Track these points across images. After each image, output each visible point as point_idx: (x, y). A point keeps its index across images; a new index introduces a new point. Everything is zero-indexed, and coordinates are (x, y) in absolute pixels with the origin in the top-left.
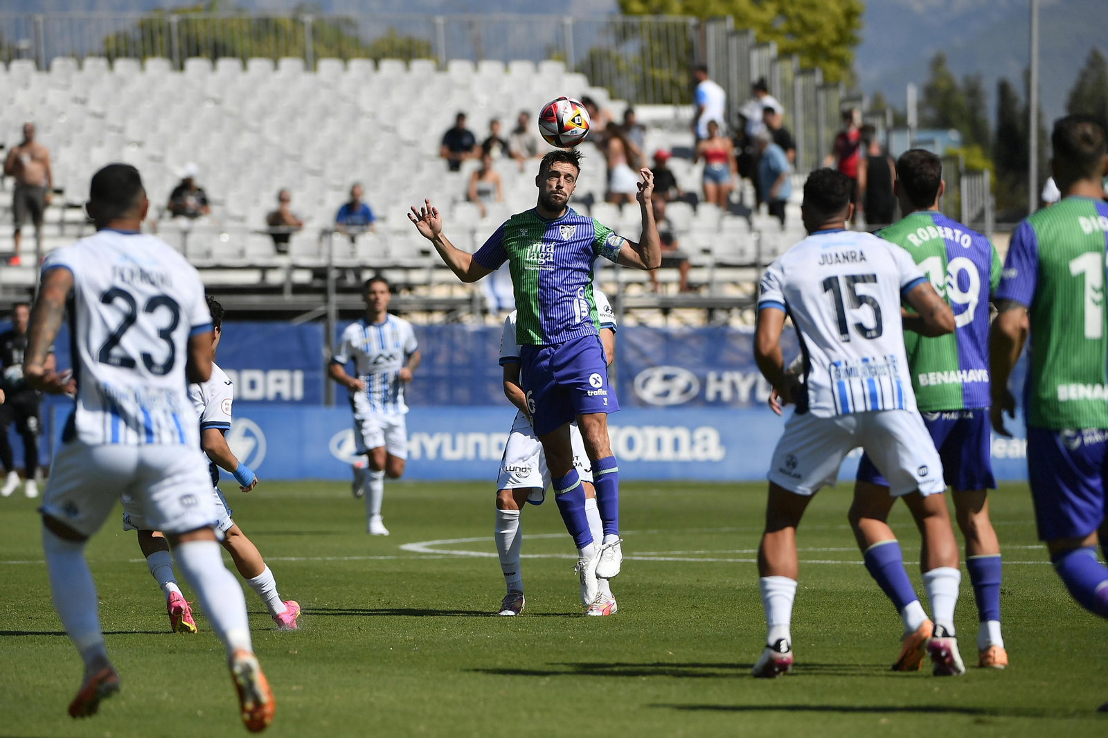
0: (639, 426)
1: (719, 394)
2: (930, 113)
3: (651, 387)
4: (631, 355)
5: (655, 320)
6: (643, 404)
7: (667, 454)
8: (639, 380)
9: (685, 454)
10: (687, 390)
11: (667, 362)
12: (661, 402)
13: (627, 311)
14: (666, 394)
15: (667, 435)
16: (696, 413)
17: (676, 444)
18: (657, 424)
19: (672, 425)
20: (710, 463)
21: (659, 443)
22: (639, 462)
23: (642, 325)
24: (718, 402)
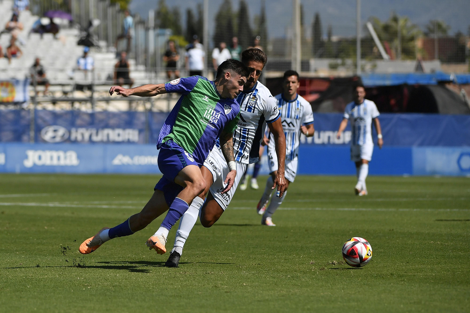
0: (44, 150)
1: (76, 138)
2: (159, 22)
3: (48, 135)
4: (40, 121)
5: (50, 107)
6: (45, 142)
7: (55, 162)
8: (43, 131)
9: (62, 162)
10: (63, 136)
11: (54, 124)
12: (52, 141)
13: (38, 103)
14: (54, 137)
15: (55, 154)
16: (67, 145)
17: (59, 158)
18: (51, 149)
19: (57, 150)
20: (72, 166)
21: (52, 158)
22: (43, 166)
23: (44, 109)
24: (75, 142)
